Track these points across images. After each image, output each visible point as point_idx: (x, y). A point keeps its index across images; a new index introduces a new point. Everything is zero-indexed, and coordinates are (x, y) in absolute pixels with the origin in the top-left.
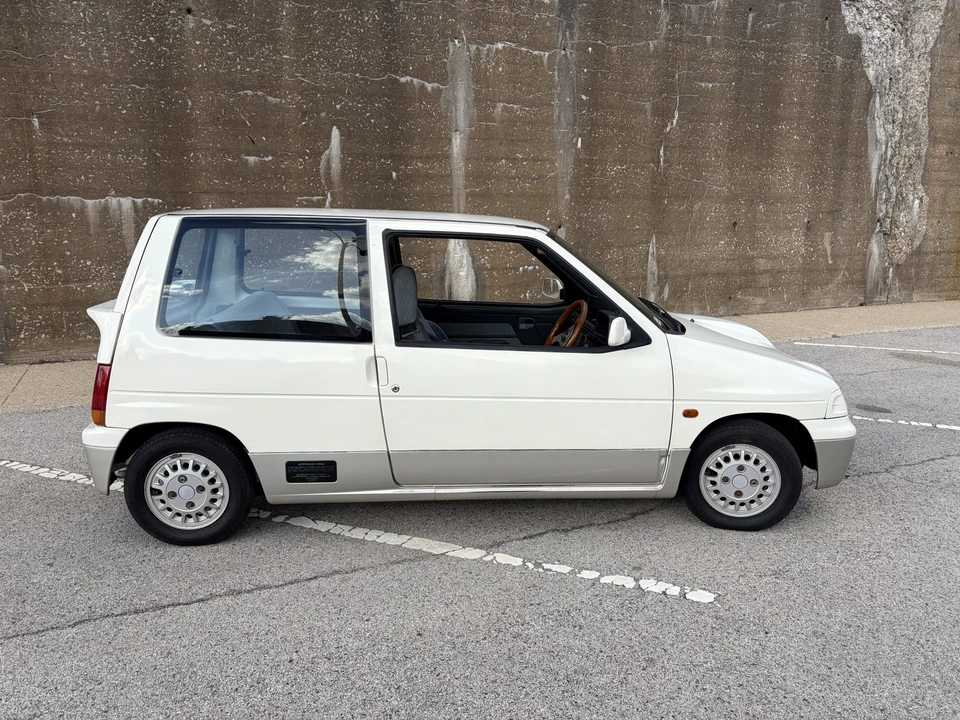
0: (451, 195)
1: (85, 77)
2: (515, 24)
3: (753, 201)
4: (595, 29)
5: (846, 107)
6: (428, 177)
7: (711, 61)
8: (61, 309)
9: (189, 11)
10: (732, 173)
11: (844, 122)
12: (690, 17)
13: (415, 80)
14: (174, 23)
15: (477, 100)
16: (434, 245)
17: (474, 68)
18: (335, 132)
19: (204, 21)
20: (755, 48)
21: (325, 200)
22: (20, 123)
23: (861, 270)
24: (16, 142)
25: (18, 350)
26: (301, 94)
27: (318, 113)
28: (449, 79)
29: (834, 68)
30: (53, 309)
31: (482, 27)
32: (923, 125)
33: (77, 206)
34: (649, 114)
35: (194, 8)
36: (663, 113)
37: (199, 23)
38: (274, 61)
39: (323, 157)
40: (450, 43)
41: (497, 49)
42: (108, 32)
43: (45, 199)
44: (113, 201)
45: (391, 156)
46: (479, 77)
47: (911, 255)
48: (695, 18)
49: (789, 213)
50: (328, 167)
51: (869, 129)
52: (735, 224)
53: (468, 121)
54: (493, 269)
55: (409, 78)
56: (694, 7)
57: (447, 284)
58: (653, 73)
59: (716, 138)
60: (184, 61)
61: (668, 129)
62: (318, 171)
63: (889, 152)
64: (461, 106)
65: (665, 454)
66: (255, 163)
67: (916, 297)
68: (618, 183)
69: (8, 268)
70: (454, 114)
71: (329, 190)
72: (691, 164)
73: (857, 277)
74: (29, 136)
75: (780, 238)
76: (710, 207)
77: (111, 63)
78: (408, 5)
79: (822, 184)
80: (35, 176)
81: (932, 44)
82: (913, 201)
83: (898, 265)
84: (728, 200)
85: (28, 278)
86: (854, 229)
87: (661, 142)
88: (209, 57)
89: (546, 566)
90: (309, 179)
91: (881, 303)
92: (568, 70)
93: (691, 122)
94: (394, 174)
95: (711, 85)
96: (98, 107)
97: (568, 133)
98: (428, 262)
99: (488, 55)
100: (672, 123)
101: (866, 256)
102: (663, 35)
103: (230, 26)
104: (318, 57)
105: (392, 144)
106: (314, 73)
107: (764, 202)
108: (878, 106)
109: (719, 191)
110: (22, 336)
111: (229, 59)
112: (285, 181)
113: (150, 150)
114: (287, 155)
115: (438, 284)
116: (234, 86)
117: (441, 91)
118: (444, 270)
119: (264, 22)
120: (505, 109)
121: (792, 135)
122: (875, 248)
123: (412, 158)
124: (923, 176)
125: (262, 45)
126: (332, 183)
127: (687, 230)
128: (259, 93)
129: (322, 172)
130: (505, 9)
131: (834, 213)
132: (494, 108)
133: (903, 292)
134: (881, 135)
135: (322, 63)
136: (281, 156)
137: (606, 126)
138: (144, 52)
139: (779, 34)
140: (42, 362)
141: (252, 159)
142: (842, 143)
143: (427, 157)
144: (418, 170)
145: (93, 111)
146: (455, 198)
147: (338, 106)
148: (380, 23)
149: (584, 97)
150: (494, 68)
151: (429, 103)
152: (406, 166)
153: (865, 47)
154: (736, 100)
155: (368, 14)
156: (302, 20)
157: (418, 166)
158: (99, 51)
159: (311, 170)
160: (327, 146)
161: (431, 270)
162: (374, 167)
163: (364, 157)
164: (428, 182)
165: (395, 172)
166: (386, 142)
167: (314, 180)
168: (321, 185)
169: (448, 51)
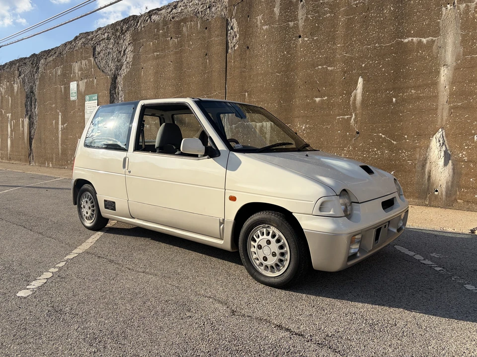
0: (437, 109)
1: (262, 74)
6: (418, 98)
9: (300, 37)
13: (414, 39)
14: (294, 44)
16: (419, 143)
18: (360, 80)
19: (305, 39)
21: (351, 118)
26: (344, 62)
27: (352, 71)
28: (441, 32)
33: (254, 126)
35: (302, 35)
37: (303, 41)
38: (333, 49)
39: (352, 94)
40: (443, 8)
42: (271, 53)
43: (246, 124)
44: (264, 123)
45: (394, 89)
46: (467, 24)
50: (355, 99)
53: (454, 57)
54: (470, 161)
55: (410, 39)
57: (427, 170)
60: (296, 59)
62: (349, 102)
64: (450, 48)
66: (319, 101)
70: (443, 55)
71: (354, 111)
77: (271, 66)
88: (305, 54)
90: (344, 107)
94: (394, 100)
96: (265, 85)
98: (414, 154)
103: (315, 38)
104: (355, 41)
105: (394, 81)
106: (352, 50)
111: (313, 54)
112: (332, 109)
113: (279, 100)
114: (334, 95)
115: (419, 169)
116: (314, 65)
117: (434, 41)
118: (425, 160)
119: (331, 31)
123: (408, 88)
125: (328, 43)
126: (356, 108)
129: (351, 102)
135: (357, 43)
136: (332, 96)
138: (282, 59)
141: (318, 100)
143: (419, 86)
144: (412, 95)
145: (263, 87)
146: (439, 111)
147: (363, 65)
148: (394, 11)
151: (424, 51)
152: (403, 94)
156: (349, 24)
157: (412, 92)
158: (268, 62)
159: (346, 102)
160: (355, 88)
161: (415, 160)
162: (382, 97)
163: (376, 91)
164: (419, 102)
165: (395, 98)
166: (391, 81)
167: (347, 107)
168: (350, 110)
169: (442, 14)
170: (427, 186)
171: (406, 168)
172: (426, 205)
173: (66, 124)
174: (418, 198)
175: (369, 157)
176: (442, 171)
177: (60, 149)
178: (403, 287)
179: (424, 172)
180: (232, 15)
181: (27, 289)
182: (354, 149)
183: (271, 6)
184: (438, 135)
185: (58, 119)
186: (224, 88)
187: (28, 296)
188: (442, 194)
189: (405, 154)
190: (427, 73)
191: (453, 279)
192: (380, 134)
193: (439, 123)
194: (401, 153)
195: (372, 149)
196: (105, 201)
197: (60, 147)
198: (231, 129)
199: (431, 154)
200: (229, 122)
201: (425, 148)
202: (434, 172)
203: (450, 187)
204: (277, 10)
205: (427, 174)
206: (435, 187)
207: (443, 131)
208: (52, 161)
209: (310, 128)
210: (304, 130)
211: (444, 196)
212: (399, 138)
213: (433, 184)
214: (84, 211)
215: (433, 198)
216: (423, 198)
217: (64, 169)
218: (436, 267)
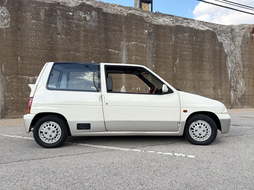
1: (32, 48)
2: (137, 38)
3: (199, 81)
4: (157, 40)
5: (220, 59)
7: (186, 47)
8: (20, 105)
9: (59, 34)
10: (193, 74)
11: (220, 62)
12: (180, 37)
13: (113, 50)
14: (55, 37)
15: (128, 55)
17: (127, 48)
19: (62, 36)
20: (196, 45)
22: (15, 58)
23: (229, 99)
24: (14, 63)
25: (8, 115)
26: (84, 53)
27: (89, 58)
28: (121, 50)
29: (216, 50)
30: (18, 104)
31: (129, 39)
32: (241, 63)
33: (27, 79)
34: (171, 59)
35: (60, 33)
36: (175, 59)
38: (78, 45)
40: (121, 42)
41: (133, 44)
42: (39, 38)
43: (19, 76)
44: (36, 77)
46: (128, 50)
47: (242, 96)
48: (181, 38)
49: (209, 84)
51: (227, 64)
52: (195, 87)
53: (126, 60)
55: (111, 50)
56: (180, 35)
58: (171, 50)
59: (188, 65)
60: (57, 45)
61: (176, 63)
63: (233, 70)
64: (124, 57)
65: (179, 123)
67: (245, 107)
68: (164, 76)
69: (8, 94)
70: (122, 59)
72: (182, 71)
73: (228, 101)
74: (17, 61)
75: (207, 91)
76: (188, 82)
77: (39, 45)
78: (111, 33)
79: (216, 77)
80: (17, 71)
81: (240, 44)
82: (241, 82)
83: (239, 98)
84: (193, 81)
85: (13, 96)
86: (226, 89)
87: (174, 66)
88: (63, 44)
89: (147, 151)
91: (236, 108)
92: (150, 49)
93: (182, 61)
95: (186, 53)
96: (35, 55)
97: (151, 64)
99: (131, 45)
100: (177, 62)
101: (230, 96)
102: (173, 41)
103: (68, 37)
106: (88, 48)
107: (202, 81)
108: (228, 59)
109: (190, 78)
110: (9, 111)
111: (68, 45)
116: (68, 51)
117: (119, 53)
119: (77, 37)
120: (135, 57)
121: (207, 65)
122: (232, 94)
124: (242, 76)
125: (76, 42)
127: (182, 88)
128: (75, 53)
130: (135, 35)
131: (220, 84)
132: (132, 57)
133: (241, 106)
134: (230, 66)
135: (90, 46)
137: (160, 62)
138: (47, 43)
139: (202, 42)
140: (14, 118)
142: (220, 67)
146: (122, 79)
147: (94, 56)
148: (104, 37)
149: (154, 55)
150: (132, 48)
151: (116, 56)
153: (224, 45)
154: (193, 56)
155: (102, 35)
156: (86, 36)
158: (37, 42)
169: (121, 44)
180: (3, 4)
183: (37, 11)
184: (123, 87)
193: (123, 83)
198: (6, 79)
204: (42, 14)
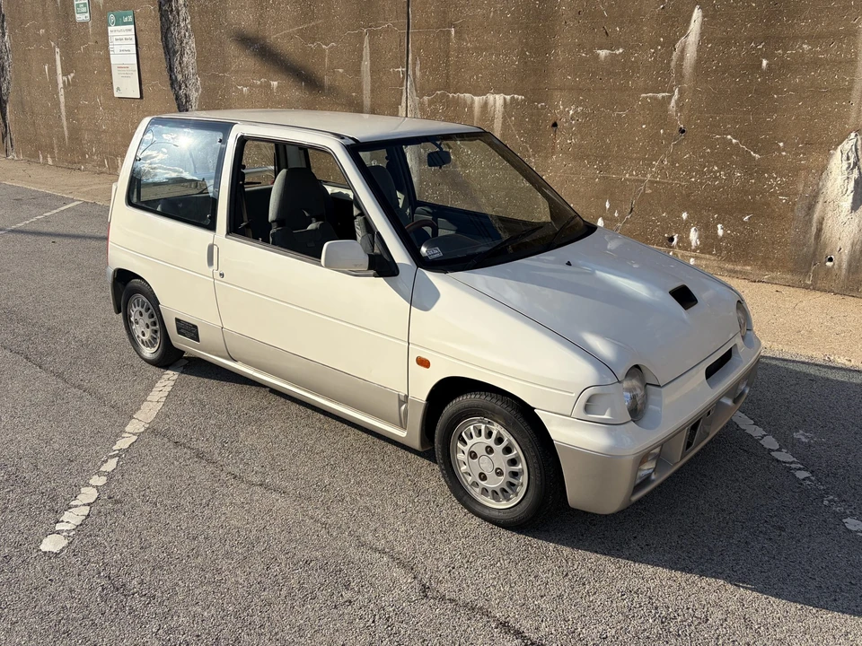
0: (850, 89)
6: (816, 63)
16: (807, 159)
18: (697, 14)
21: (670, 97)
22: (444, 33)
24: (440, 49)
33: (469, 102)
39: (677, 46)
43: (451, 95)
44: (491, 97)
45: (766, 39)
50: (682, 57)
57: (816, 216)
62: (669, 62)
66: (606, 57)
71: (678, 84)
74: (448, 44)
80: (448, 77)
90: (658, 72)
94: (765, 62)
96: (492, 14)
98: (793, 183)
105: (769, 20)
112: (632, 77)
113: (522, 50)
114: (638, 45)
115: (800, 214)
118: (815, 196)
123: (795, 38)
126: (682, 76)
129: (673, 64)
136: (633, 47)
141: (603, 53)
143: (820, 36)
144: (803, 55)
145: (488, 17)
146: (855, 94)
152: (785, 50)
157: (803, 49)
159: (662, 62)
160: (684, 32)
161: (796, 194)
162: (739, 54)
163: (727, 42)
164: (815, 72)
165: (767, 59)
166: (761, 21)
167: (664, 74)
168: (669, 80)
170: (812, 249)
171: (773, 210)
172: (806, 287)
173: (72, 75)
174: (792, 271)
175: (701, 184)
176: (845, 220)
177: (65, 129)
178: (730, 523)
179: (810, 221)
181: (58, 533)
182: (673, 164)
184: (847, 145)
185: (55, 61)
186: (405, 15)
187: (62, 551)
188: (840, 267)
189: (775, 182)
190: (839, 8)
191: (826, 503)
192: (729, 137)
193: (852, 120)
194: (768, 179)
195: (709, 167)
196: (177, 320)
197: (65, 123)
198: (422, 104)
199: (829, 184)
200: (416, 91)
201: (817, 171)
202: (829, 221)
203: (858, 253)
205: (814, 225)
206: (828, 251)
207: (859, 137)
208: (52, 153)
209: (584, 114)
210: (572, 119)
211: (844, 272)
212: (767, 147)
213: (825, 245)
214: (138, 330)
215: (822, 273)
216: (801, 273)
217: (77, 173)
218: (800, 469)
